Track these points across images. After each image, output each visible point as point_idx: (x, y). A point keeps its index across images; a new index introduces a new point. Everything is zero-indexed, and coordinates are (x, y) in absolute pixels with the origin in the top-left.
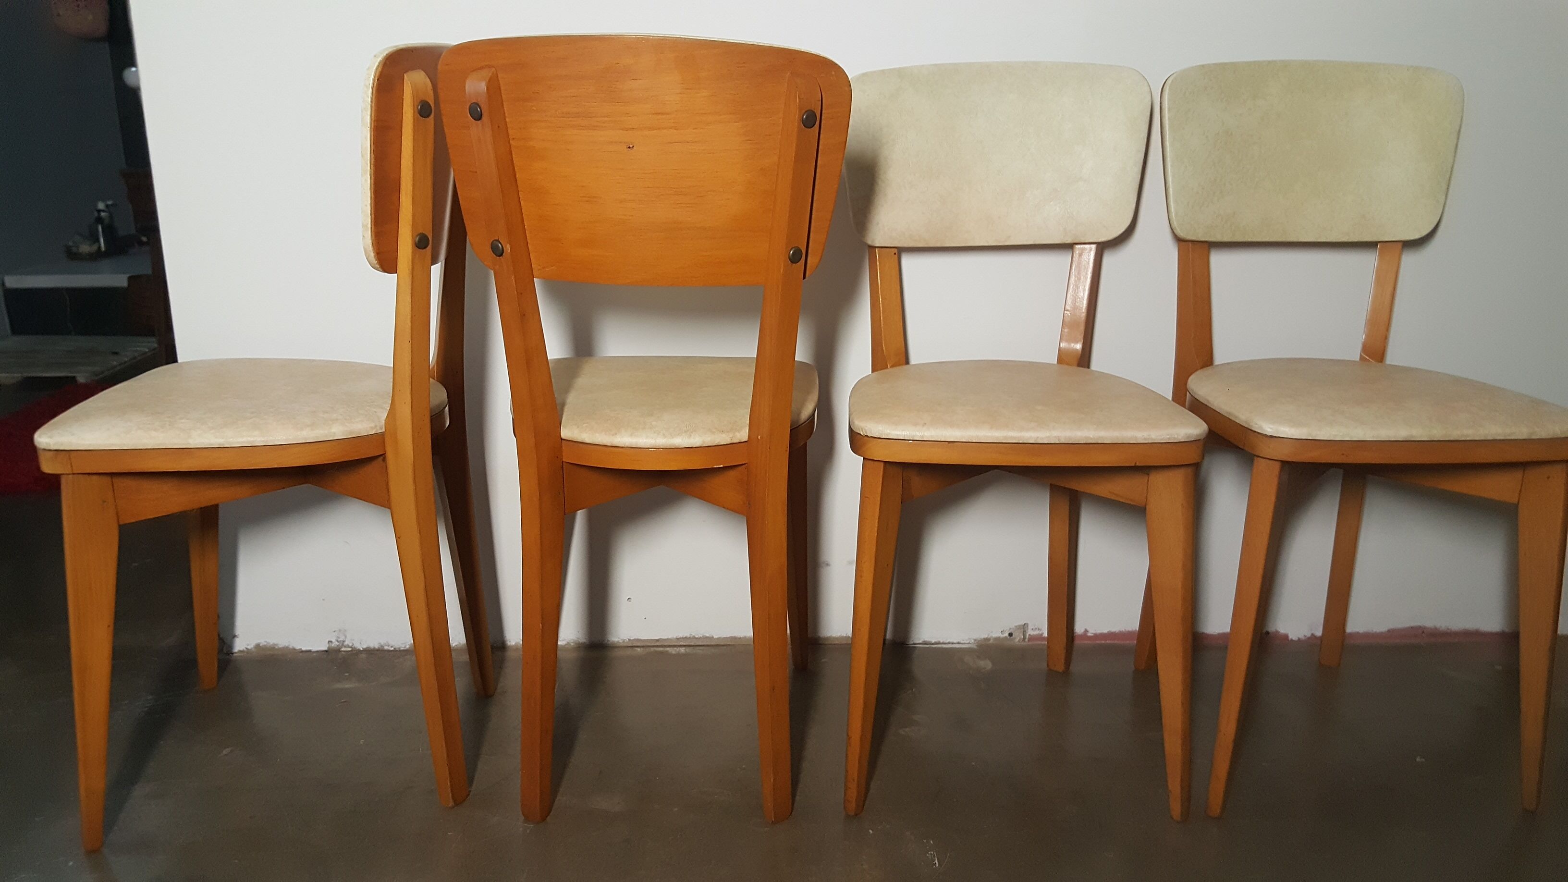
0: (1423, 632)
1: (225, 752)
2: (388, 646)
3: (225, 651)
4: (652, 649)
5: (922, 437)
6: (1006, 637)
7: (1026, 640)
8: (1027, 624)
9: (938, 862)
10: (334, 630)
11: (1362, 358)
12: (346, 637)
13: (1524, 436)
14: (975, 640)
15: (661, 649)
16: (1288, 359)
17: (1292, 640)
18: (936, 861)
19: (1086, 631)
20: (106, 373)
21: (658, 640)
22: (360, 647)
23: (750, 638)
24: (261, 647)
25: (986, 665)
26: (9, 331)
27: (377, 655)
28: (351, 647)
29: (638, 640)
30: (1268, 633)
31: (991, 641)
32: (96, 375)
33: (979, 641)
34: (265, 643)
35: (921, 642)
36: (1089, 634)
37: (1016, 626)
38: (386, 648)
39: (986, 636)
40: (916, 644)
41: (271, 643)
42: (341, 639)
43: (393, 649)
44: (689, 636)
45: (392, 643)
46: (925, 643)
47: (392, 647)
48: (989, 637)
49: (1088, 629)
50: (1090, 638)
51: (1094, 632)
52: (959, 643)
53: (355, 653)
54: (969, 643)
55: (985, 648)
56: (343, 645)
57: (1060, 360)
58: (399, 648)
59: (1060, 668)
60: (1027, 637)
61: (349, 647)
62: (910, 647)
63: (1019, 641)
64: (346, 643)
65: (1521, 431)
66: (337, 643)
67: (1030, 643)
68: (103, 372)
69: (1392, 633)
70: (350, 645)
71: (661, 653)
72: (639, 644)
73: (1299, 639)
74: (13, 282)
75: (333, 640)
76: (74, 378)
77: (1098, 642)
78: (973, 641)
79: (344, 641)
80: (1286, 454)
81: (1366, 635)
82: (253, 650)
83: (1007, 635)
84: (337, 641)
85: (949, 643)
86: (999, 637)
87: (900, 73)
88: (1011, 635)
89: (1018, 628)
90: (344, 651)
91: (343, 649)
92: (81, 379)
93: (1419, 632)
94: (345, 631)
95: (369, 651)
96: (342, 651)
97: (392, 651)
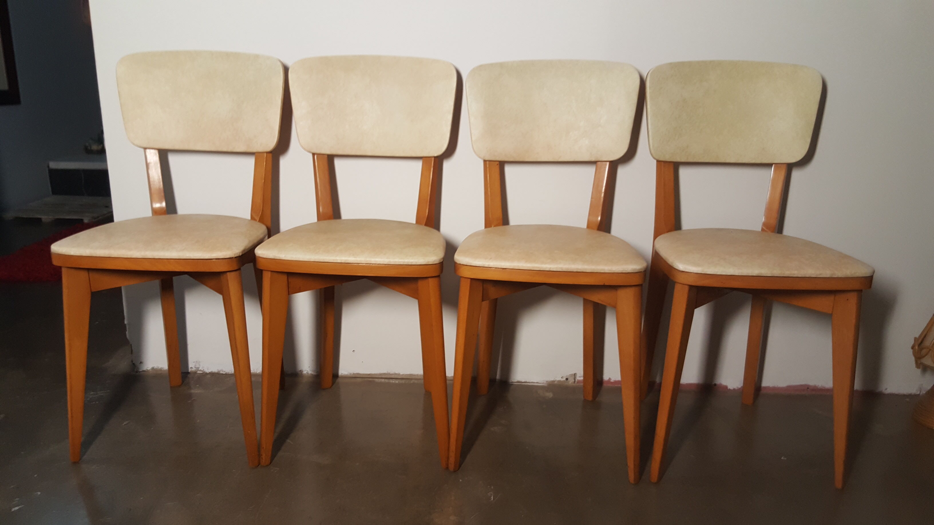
0: (808, 388)
1: (125, 423)
2: (223, 371)
3: (135, 370)
4: (366, 379)
5: (489, 265)
6: (564, 380)
7: (576, 383)
8: (576, 373)
9: (493, 498)
10: (193, 361)
11: (763, 230)
12: (200, 366)
13: (828, 276)
14: (547, 381)
15: (371, 379)
16: (716, 229)
17: (730, 389)
18: (492, 497)
19: (610, 379)
20: (100, 218)
21: (369, 374)
22: (208, 371)
23: (420, 375)
24: (154, 369)
25: (550, 395)
26: (51, 193)
27: (217, 376)
28: (202, 371)
29: (358, 374)
30: (715, 385)
31: (556, 382)
32: (95, 219)
33: (549, 382)
34: (157, 367)
35: (516, 381)
36: (612, 381)
37: (570, 375)
38: (221, 372)
39: (552, 379)
40: (513, 382)
41: (160, 367)
42: (197, 367)
43: (224, 373)
44: (386, 373)
45: (224, 370)
46: (518, 382)
47: (224, 372)
48: (555, 380)
49: (611, 377)
50: (612, 383)
51: (614, 379)
52: (537, 383)
53: (205, 374)
54: (543, 383)
55: (552, 386)
56: (198, 370)
57: (588, 227)
58: (228, 373)
59: (590, 398)
60: (576, 380)
61: (201, 371)
62: (510, 384)
63: (572, 383)
64: (200, 369)
65: (826, 273)
66: (195, 369)
67: (578, 384)
68: (98, 217)
69: (789, 388)
70: (202, 370)
71: (370, 381)
72: (359, 376)
73: (734, 389)
74: (53, 165)
75: (193, 367)
76: (82, 220)
77: (616, 385)
78: (545, 382)
79: (199, 368)
80: (692, 281)
81: (774, 388)
82: (151, 370)
83: (564, 379)
84: (196, 368)
85: (532, 382)
86: (560, 380)
87: (502, 65)
88: (567, 379)
89: (571, 375)
90: (199, 373)
91: (198, 372)
92: (86, 221)
93: (807, 388)
94: (199, 362)
95: (212, 374)
96: (197, 373)
97: (224, 374)
